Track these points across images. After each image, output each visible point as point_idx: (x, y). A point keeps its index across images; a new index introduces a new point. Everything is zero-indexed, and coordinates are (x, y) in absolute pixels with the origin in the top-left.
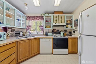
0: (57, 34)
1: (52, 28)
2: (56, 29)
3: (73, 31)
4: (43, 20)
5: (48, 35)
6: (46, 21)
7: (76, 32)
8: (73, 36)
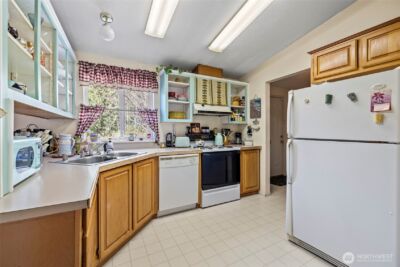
0: (205, 140)
1: (190, 120)
2: (198, 125)
3: (246, 130)
4: (155, 90)
5: (177, 144)
6: (171, 95)
7: (254, 133)
8: (248, 144)
